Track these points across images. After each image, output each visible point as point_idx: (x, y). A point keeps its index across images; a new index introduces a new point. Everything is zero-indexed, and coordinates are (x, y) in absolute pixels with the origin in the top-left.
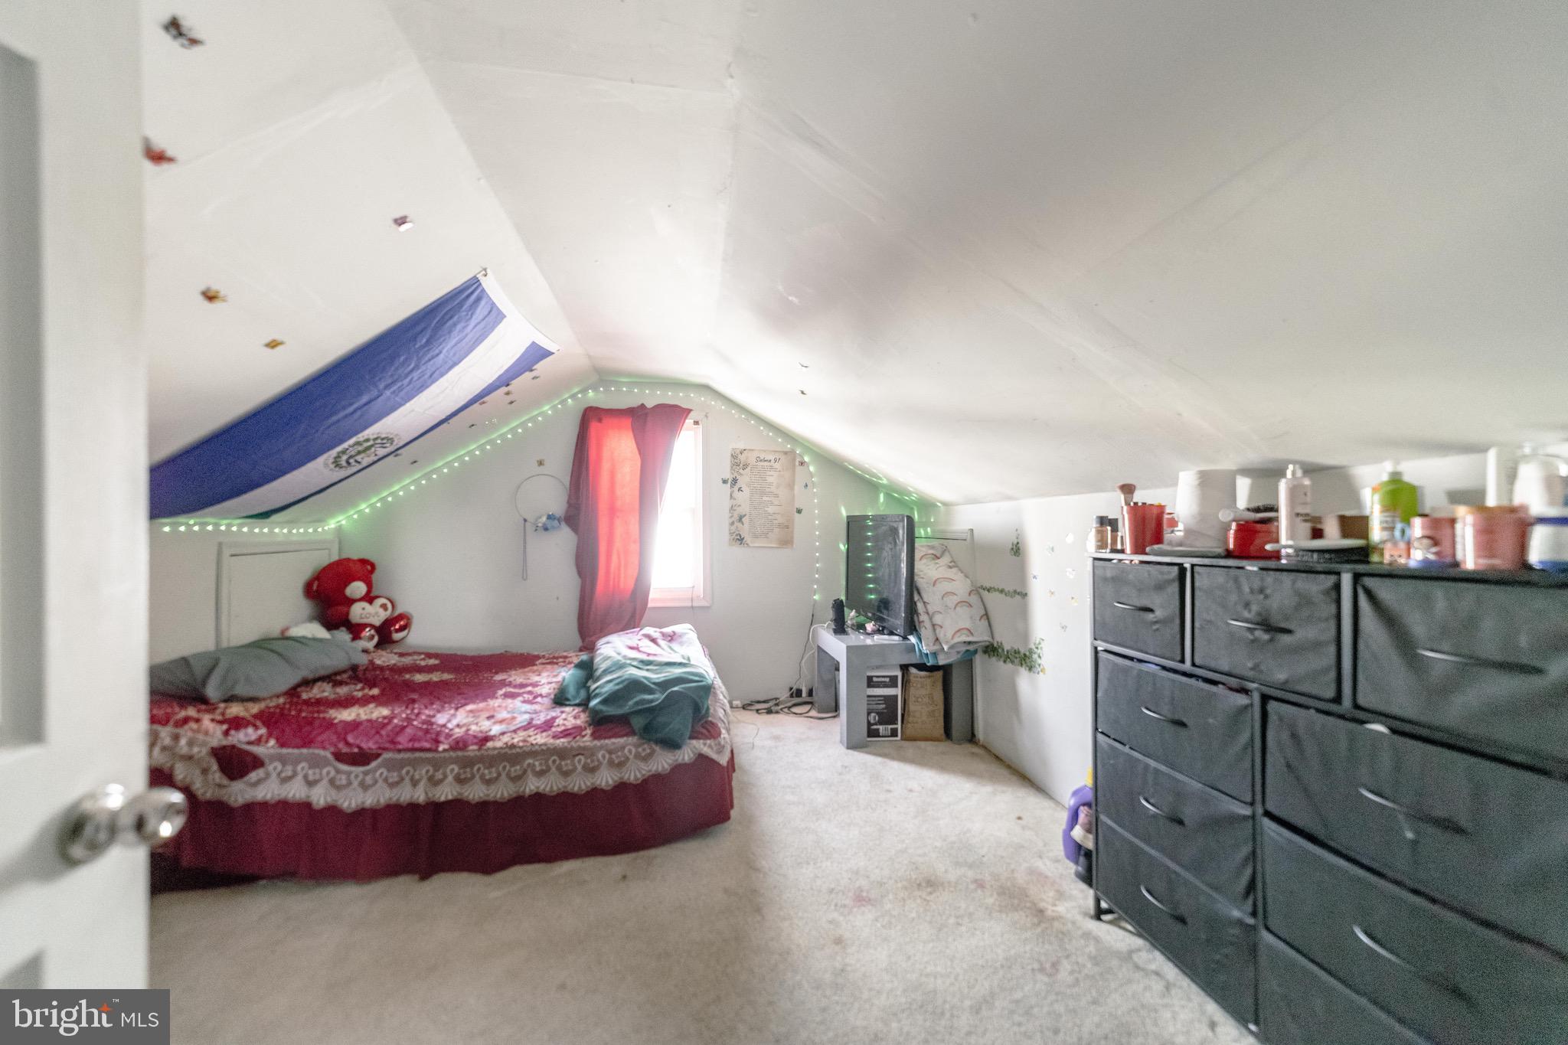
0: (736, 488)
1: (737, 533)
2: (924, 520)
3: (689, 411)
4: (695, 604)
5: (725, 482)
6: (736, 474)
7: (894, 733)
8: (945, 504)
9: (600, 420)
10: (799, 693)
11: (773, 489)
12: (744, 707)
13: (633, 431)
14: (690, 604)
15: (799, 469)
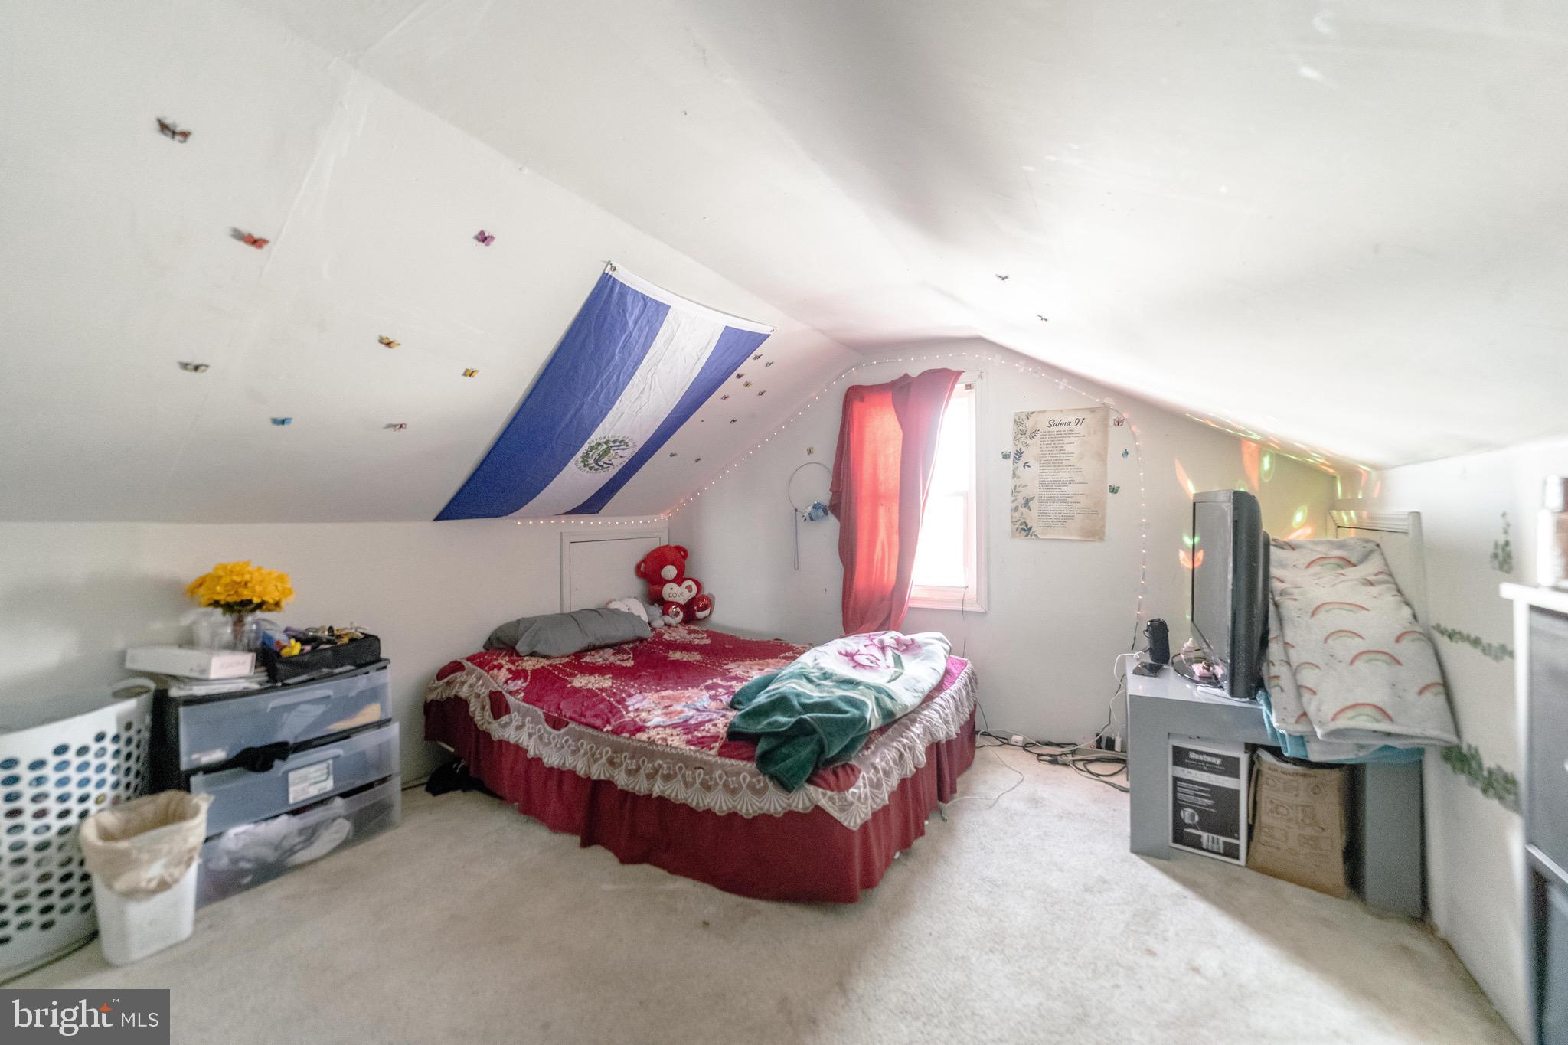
0: (1021, 463)
1: (1022, 521)
2: (1349, 497)
3: (960, 373)
4: (966, 608)
5: (1006, 456)
6: (1020, 445)
7: (1231, 852)
8: (1375, 467)
9: (862, 400)
10: (1110, 744)
11: (1073, 461)
12: (1026, 747)
13: (894, 406)
14: (959, 608)
15: (1114, 431)
